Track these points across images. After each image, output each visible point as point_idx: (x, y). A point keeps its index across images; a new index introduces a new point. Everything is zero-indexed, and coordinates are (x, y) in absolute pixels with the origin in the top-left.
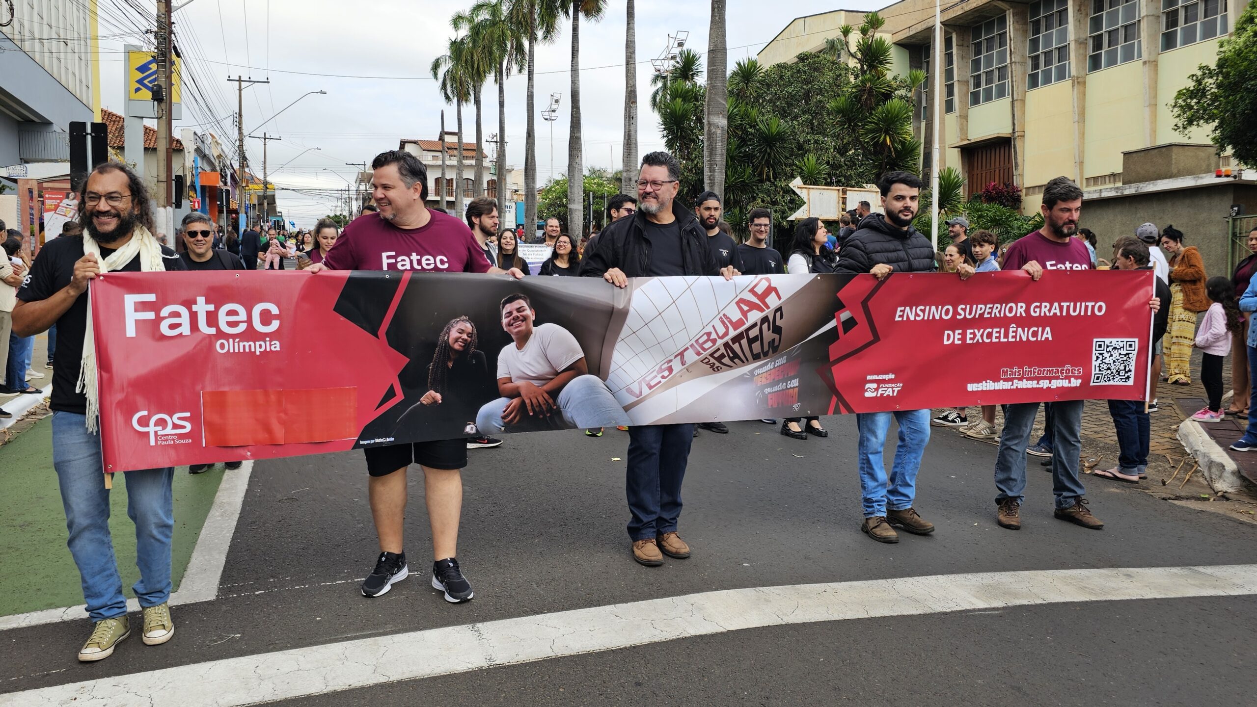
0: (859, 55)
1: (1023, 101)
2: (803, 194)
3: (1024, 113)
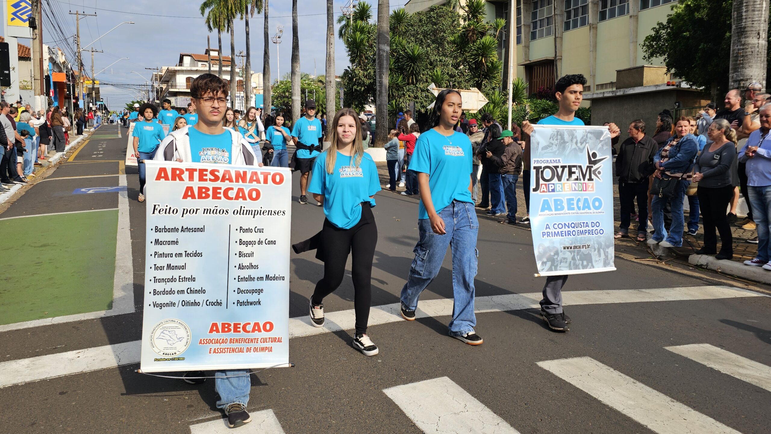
0: (467, 9)
1: (561, 38)
3: (561, 45)
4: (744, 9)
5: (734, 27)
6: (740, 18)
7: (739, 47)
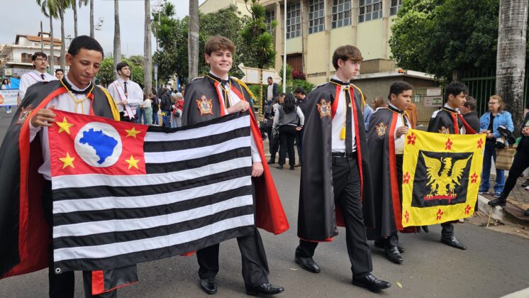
0: (252, 11)
2: (244, 71)
3: (307, 44)
4: (511, 12)
5: (501, 27)
6: (507, 19)
7: (507, 42)
